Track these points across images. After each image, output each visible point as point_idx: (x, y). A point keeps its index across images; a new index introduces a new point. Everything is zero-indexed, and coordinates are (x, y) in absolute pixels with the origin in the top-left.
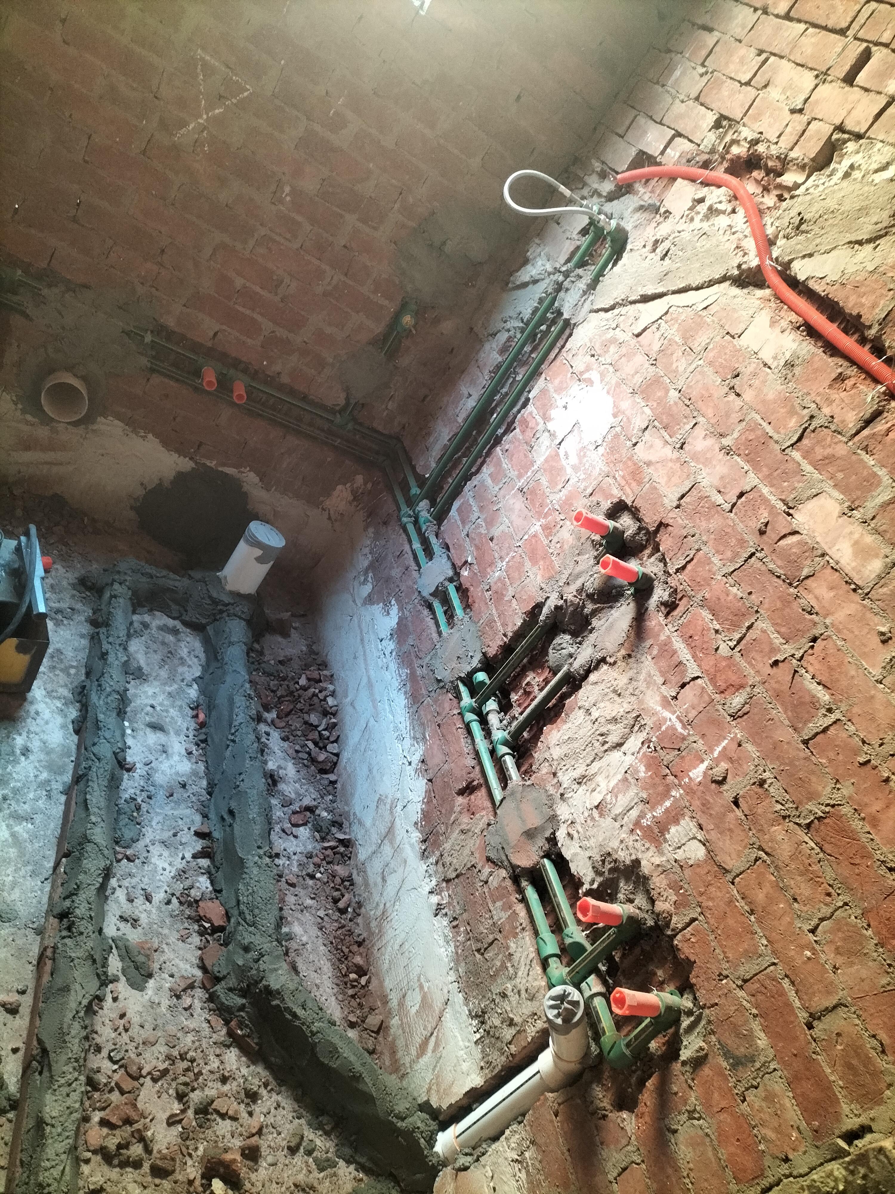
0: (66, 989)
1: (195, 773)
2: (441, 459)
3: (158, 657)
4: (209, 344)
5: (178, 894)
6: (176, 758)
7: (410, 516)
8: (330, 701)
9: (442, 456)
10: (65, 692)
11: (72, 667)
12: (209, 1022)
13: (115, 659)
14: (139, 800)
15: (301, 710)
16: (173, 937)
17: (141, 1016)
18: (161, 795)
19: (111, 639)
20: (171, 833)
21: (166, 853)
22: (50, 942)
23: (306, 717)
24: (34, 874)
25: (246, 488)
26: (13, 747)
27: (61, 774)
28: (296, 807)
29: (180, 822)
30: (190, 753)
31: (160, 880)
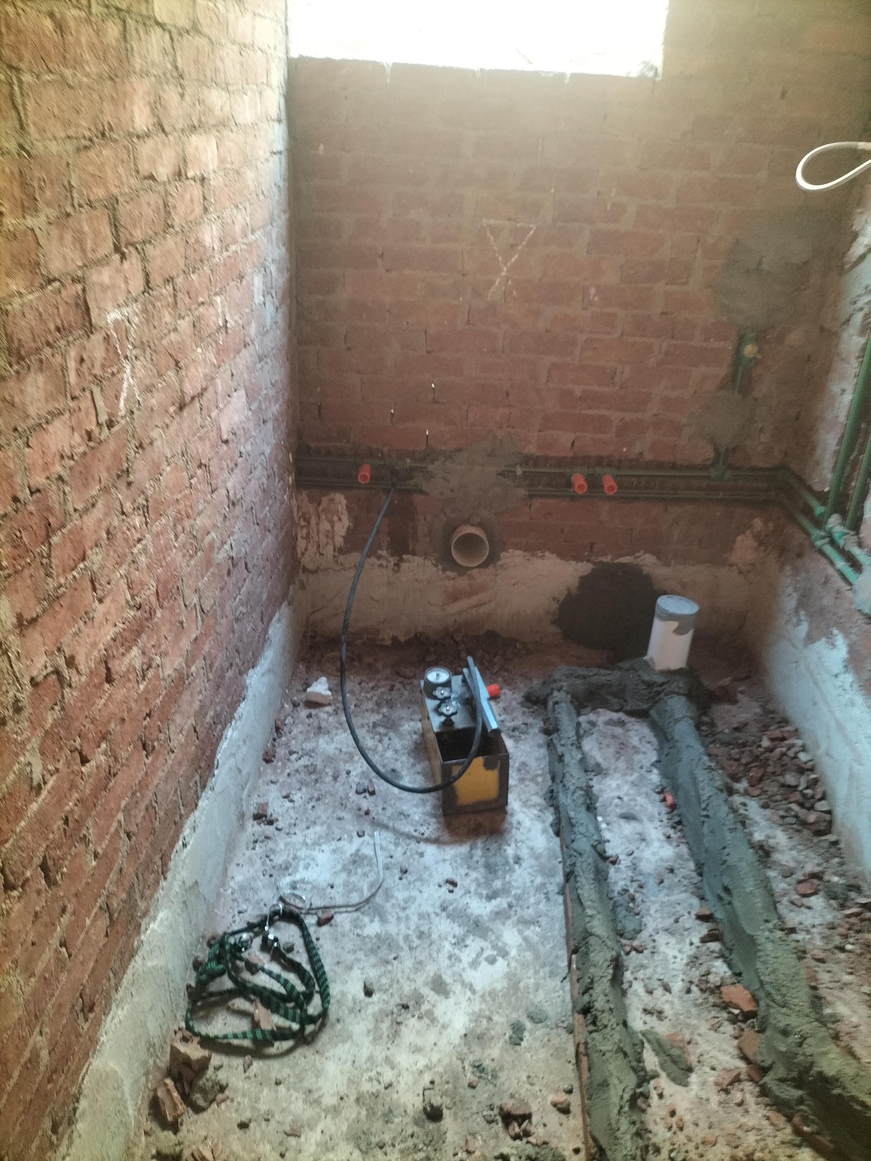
0: (605, 1084)
1: (679, 856)
2: (834, 467)
3: (612, 750)
4: (571, 454)
5: (696, 981)
6: (656, 844)
7: (823, 538)
8: (803, 757)
9: (836, 463)
10: (537, 800)
11: (537, 776)
12: (768, 1118)
13: (572, 757)
14: (632, 891)
15: (774, 773)
16: (704, 1028)
17: (693, 1114)
18: (651, 883)
19: (563, 742)
20: (672, 920)
21: (672, 941)
22: (581, 1039)
23: (780, 779)
24: (552, 974)
25: (646, 570)
26: (506, 857)
27: (553, 876)
28: (799, 876)
29: (679, 908)
30: (669, 837)
31: (673, 969)
